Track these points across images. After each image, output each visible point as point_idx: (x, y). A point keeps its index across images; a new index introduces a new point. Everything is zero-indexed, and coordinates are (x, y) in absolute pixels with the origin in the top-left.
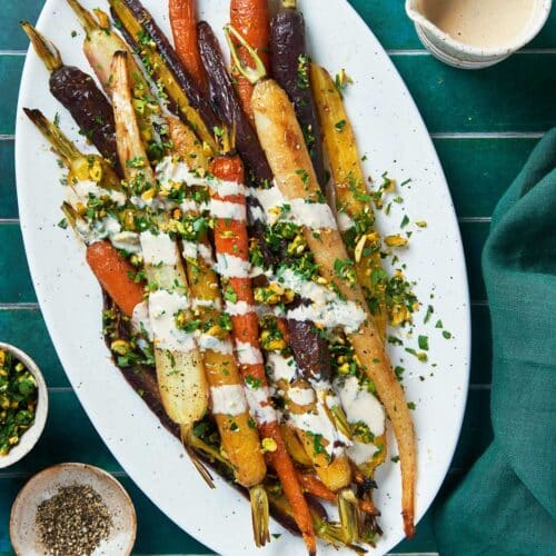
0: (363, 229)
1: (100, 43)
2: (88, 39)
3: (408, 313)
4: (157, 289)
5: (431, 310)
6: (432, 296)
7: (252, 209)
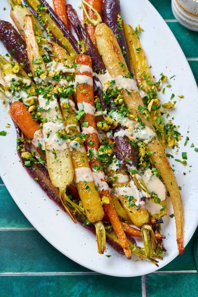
0: (152, 97)
1: (18, 12)
2: (12, 9)
3: (176, 141)
4: (47, 122)
5: (188, 139)
6: (188, 132)
7: (96, 82)
